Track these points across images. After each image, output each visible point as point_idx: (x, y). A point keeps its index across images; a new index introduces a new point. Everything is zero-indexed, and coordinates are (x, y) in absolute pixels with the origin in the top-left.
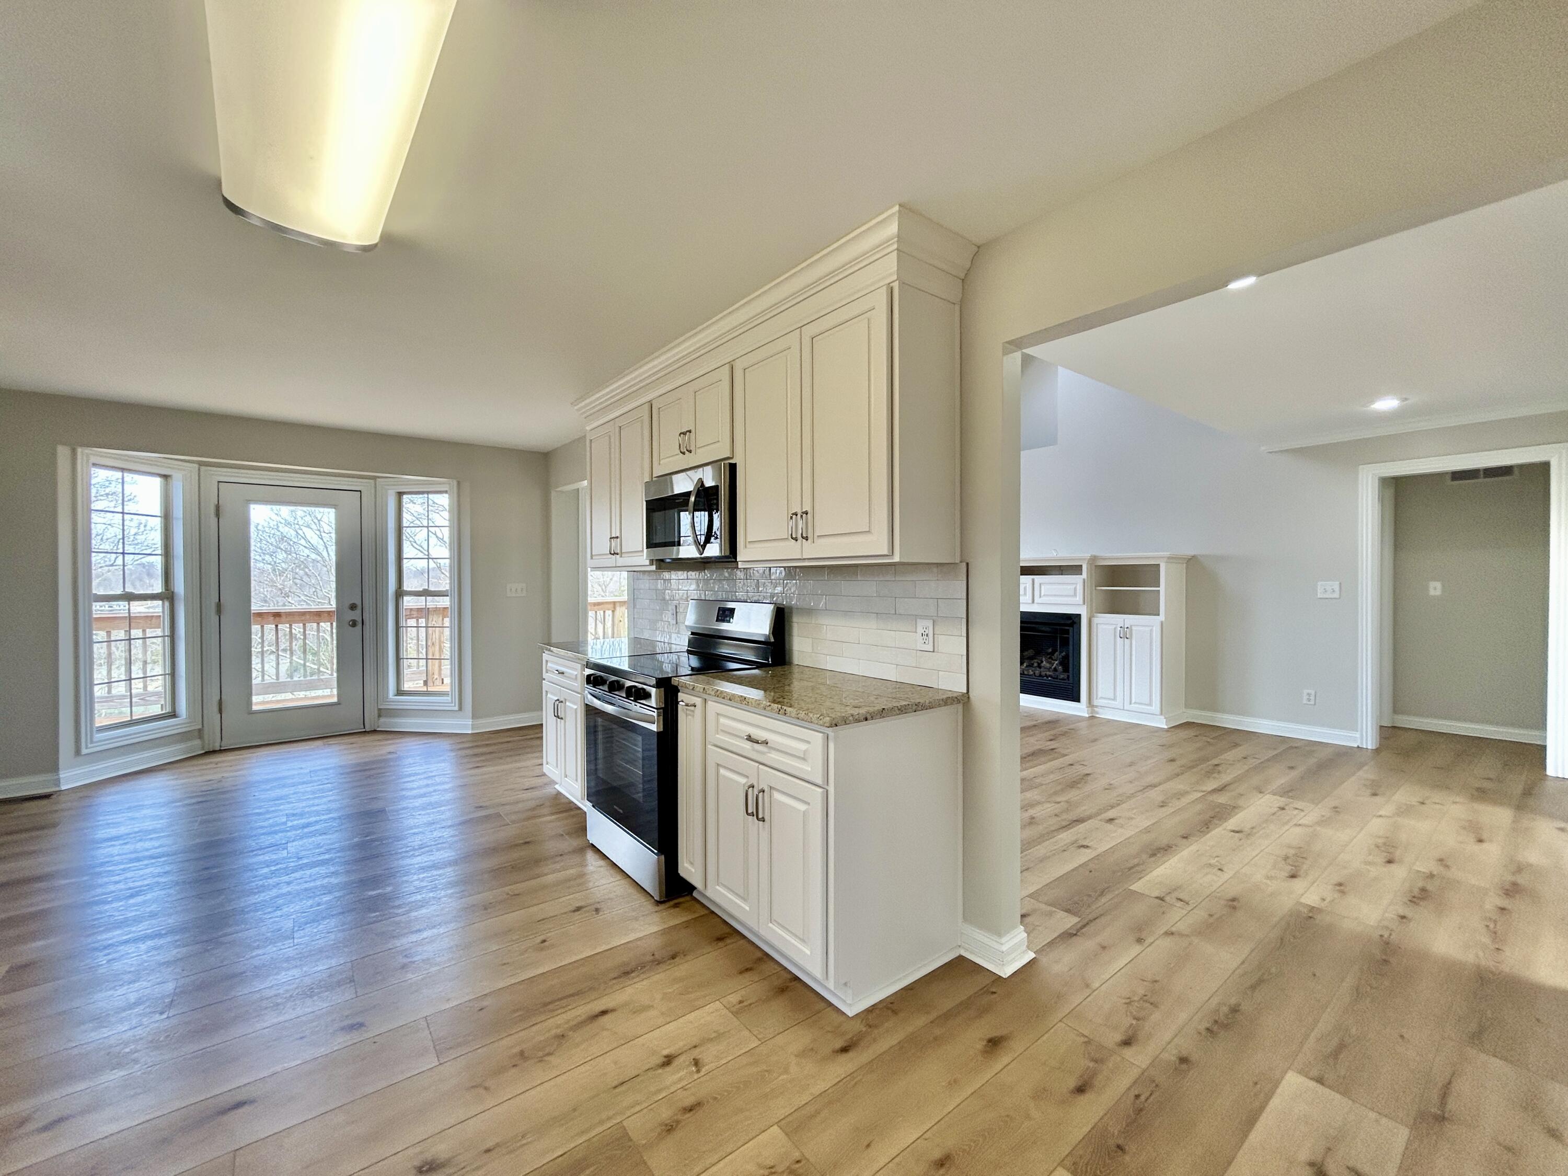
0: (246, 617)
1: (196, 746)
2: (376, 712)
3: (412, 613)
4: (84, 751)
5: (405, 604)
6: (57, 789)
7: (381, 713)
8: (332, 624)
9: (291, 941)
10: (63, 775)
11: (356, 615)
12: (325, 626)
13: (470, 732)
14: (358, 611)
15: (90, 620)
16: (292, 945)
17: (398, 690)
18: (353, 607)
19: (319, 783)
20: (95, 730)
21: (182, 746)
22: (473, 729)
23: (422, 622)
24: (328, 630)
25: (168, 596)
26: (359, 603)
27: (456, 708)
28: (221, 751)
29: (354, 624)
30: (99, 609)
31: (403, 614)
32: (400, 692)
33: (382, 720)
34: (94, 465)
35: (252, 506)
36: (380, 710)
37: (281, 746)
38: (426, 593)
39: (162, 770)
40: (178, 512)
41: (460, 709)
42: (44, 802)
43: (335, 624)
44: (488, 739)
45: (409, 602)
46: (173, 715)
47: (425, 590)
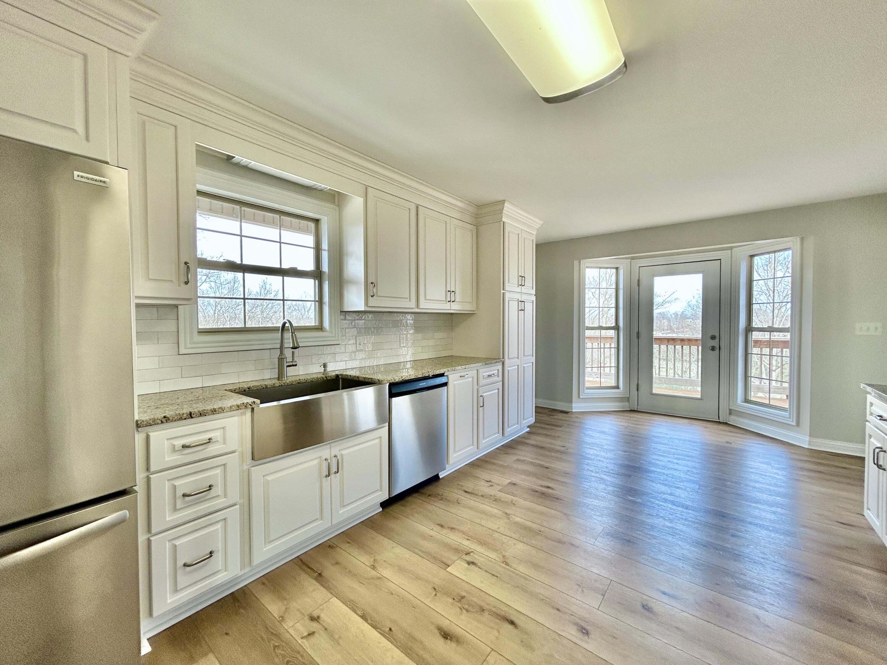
0: (651, 341)
1: (626, 406)
2: (728, 411)
3: (757, 343)
4: (581, 397)
5: (753, 337)
6: (571, 411)
7: (731, 412)
8: (698, 347)
9: (594, 541)
10: (574, 405)
11: (715, 343)
12: (694, 348)
13: (806, 447)
14: (717, 340)
15: (584, 338)
16: (593, 543)
17: (745, 399)
18: (713, 338)
19: (671, 447)
20: (585, 388)
21: (620, 404)
22: (809, 444)
23: (766, 351)
24: (696, 351)
25: (616, 328)
26: (717, 336)
27: (794, 424)
28: (637, 411)
29: (713, 349)
30: (588, 333)
31: (751, 344)
32: (747, 401)
33: (732, 417)
34: (587, 267)
35: (655, 278)
36: (730, 410)
37: (666, 417)
38: (771, 330)
39: (610, 414)
40: (621, 286)
41: (798, 424)
42: (565, 415)
43: (700, 348)
44: (823, 459)
45: (756, 336)
46: (617, 387)
47: (769, 327)
